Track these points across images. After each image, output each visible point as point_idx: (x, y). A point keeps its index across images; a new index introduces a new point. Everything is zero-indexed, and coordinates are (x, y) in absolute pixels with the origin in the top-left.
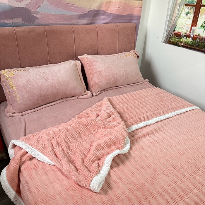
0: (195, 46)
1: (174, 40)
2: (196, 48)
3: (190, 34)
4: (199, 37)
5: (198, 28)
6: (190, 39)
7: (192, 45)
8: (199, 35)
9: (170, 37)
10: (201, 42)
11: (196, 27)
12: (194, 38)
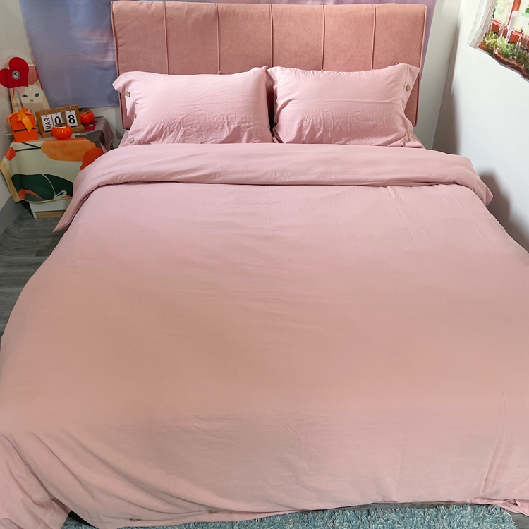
0: (513, 58)
1: (490, 41)
2: (513, 62)
3: (508, 28)
4: (520, 36)
5: (523, 14)
6: (507, 40)
7: (506, 56)
8: (522, 31)
9: (486, 32)
10: (524, 49)
11: (518, 10)
12: (513, 39)
